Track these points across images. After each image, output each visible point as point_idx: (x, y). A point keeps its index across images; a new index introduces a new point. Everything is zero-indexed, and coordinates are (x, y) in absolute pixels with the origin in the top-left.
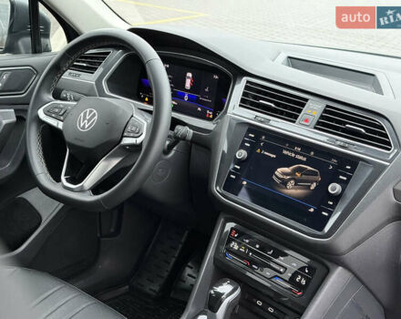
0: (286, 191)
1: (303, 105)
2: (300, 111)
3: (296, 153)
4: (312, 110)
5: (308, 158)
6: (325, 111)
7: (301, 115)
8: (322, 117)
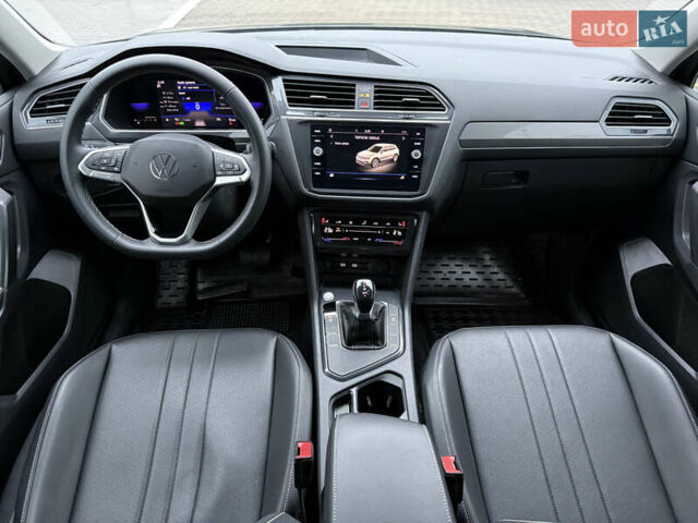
0: (373, 170)
1: (354, 91)
2: (353, 97)
3: (368, 135)
4: (365, 93)
5: (381, 136)
6: (376, 92)
7: (356, 100)
8: (375, 98)
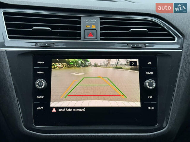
1: (79, 23)
2: (79, 29)
4: (90, 25)
6: (101, 24)
7: (82, 32)
8: (102, 29)
